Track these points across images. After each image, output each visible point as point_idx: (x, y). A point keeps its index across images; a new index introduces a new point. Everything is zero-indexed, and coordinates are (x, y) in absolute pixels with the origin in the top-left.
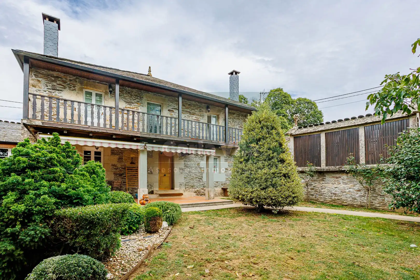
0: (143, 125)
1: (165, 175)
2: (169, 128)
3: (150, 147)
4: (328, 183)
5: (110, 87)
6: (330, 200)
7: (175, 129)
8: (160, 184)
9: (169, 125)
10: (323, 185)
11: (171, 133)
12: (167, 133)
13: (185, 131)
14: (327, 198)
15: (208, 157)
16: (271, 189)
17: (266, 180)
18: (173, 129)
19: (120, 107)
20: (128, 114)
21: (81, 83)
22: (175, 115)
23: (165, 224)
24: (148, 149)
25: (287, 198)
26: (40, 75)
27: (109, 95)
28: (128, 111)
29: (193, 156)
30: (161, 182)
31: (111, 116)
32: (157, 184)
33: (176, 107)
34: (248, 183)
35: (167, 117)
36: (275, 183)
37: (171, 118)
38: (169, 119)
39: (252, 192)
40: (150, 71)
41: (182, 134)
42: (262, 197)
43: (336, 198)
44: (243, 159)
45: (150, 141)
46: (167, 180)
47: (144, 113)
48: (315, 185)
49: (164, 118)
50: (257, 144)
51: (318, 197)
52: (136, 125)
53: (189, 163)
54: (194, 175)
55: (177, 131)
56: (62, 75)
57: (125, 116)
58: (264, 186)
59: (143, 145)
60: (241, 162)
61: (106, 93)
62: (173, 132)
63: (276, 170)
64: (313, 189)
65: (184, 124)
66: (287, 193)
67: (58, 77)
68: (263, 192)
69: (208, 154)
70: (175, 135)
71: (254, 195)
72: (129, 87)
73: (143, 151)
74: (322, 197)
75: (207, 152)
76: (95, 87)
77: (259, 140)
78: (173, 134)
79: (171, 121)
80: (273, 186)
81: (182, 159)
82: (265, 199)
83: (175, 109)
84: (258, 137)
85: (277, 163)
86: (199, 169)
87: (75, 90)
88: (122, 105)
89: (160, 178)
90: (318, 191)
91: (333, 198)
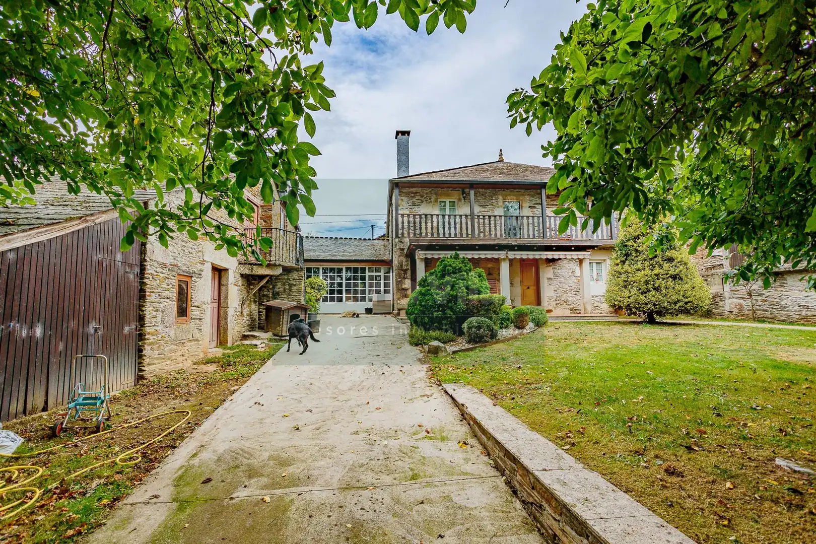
0: (501, 230)
1: (528, 288)
2: (531, 229)
3: (512, 255)
4: (791, 290)
5: (463, 193)
6: (798, 317)
7: (539, 230)
8: (522, 299)
9: (531, 225)
10: (782, 293)
11: (534, 235)
12: (529, 235)
13: (551, 230)
14: (791, 314)
15: (581, 261)
16: (653, 292)
17: (647, 282)
18: (536, 229)
19: (476, 213)
20: (484, 219)
21: (436, 194)
22: (538, 211)
23: (531, 325)
24: (510, 257)
25: (675, 303)
26: (403, 195)
27: (463, 201)
28: (484, 216)
29: (565, 261)
30: (523, 296)
31: (467, 224)
32: (520, 299)
33: (539, 201)
34: (625, 287)
35: (528, 217)
36: (659, 286)
37: (533, 217)
38: (530, 218)
39: (629, 297)
40: (501, 155)
41: (548, 234)
42: (641, 302)
43: (810, 313)
44: (619, 261)
45: (511, 248)
46: (531, 293)
47: (500, 216)
48: (769, 294)
49: (525, 218)
50: (635, 242)
51: (776, 312)
52: (493, 230)
53: (559, 271)
54: (567, 287)
55: (542, 231)
56: (419, 190)
57: (481, 221)
58: (644, 288)
59: (505, 253)
60: (618, 265)
61: (460, 200)
62: (536, 233)
63: (661, 271)
64: (766, 301)
65: (550, 222)
66: (675, 297)
67: (416, 193)
68: (642, 297)
69: (581, 257)
70: (539, 237)
71: (631, 300)
72: (482, 188)
73: (504, 259)
74: (782, 312)
75: (581, 255)
76: (448, 195)
77: (638, 237)
78: (536, 235)
79: (533, 220)
80: (657, 289)
81: (550, 266)
82: (646, 304)
83: (537, 204)
84: (636, 234)
85: (661, 263)
86: (574, 278)
87: (431, 202)
88: (477, 210)
89: (523, 291)
90: (775, 303)
91: (803, 313)
